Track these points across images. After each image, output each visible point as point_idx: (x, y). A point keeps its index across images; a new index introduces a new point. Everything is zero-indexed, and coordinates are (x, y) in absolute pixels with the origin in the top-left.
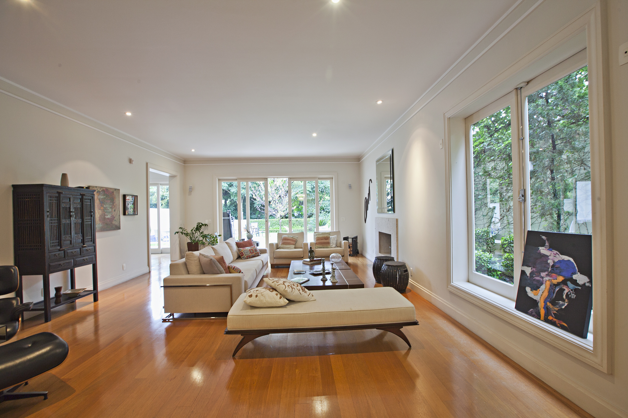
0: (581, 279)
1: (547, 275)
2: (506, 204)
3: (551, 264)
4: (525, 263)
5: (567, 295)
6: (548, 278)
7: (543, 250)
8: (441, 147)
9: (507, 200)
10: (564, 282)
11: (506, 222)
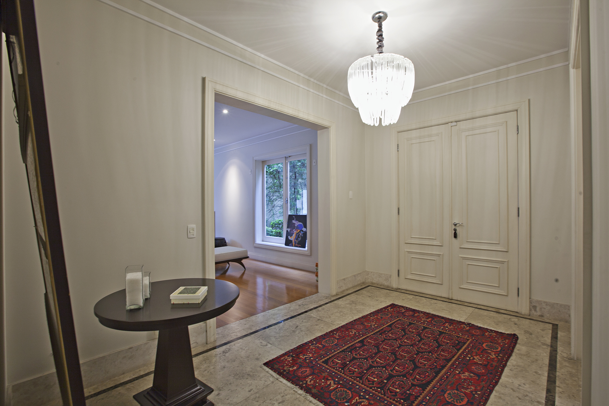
0: (304, 229)
1: (295, 230)
2: (272, 203)
3: (296, 226)
4: (288, 227)
5: (301, 236)
6: (295, 231)
7: (294, 221)
8: (250, 173)
9: (273, 201)
10: (300, 232)
11: (272, 213)
